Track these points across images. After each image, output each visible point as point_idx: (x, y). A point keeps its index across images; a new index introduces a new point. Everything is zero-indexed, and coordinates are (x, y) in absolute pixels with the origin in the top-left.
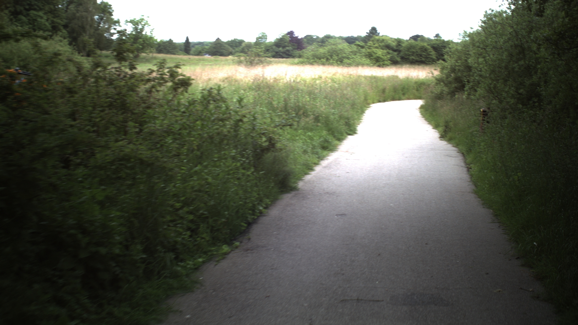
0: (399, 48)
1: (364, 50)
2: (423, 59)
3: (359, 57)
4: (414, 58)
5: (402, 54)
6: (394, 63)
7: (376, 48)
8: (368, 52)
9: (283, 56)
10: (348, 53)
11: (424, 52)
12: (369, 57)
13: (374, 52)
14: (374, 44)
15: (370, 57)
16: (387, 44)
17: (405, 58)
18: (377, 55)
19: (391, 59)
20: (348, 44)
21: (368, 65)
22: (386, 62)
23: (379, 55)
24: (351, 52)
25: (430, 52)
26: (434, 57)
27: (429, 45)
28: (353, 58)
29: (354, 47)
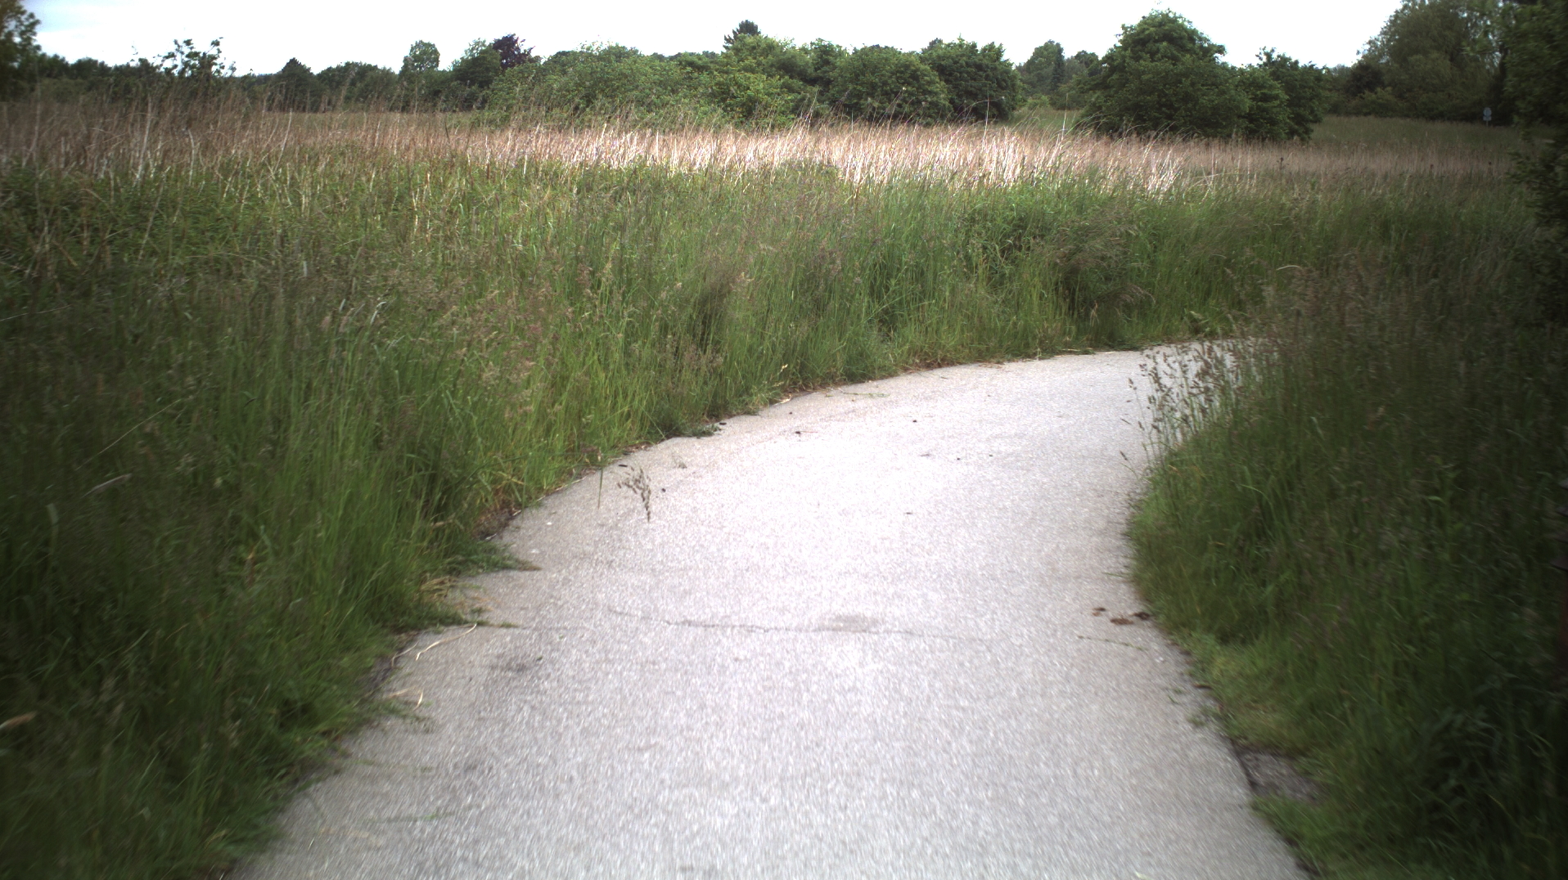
0: (825, 72)
2: (906, 108)
3: (686, 101)
5: (833, 91)
12: (723, 100)
16: (783, 57)
18: (749, 93)
26: (943, 99)
27: (927, 59)
28: (667, 103)
29: (672, 69)
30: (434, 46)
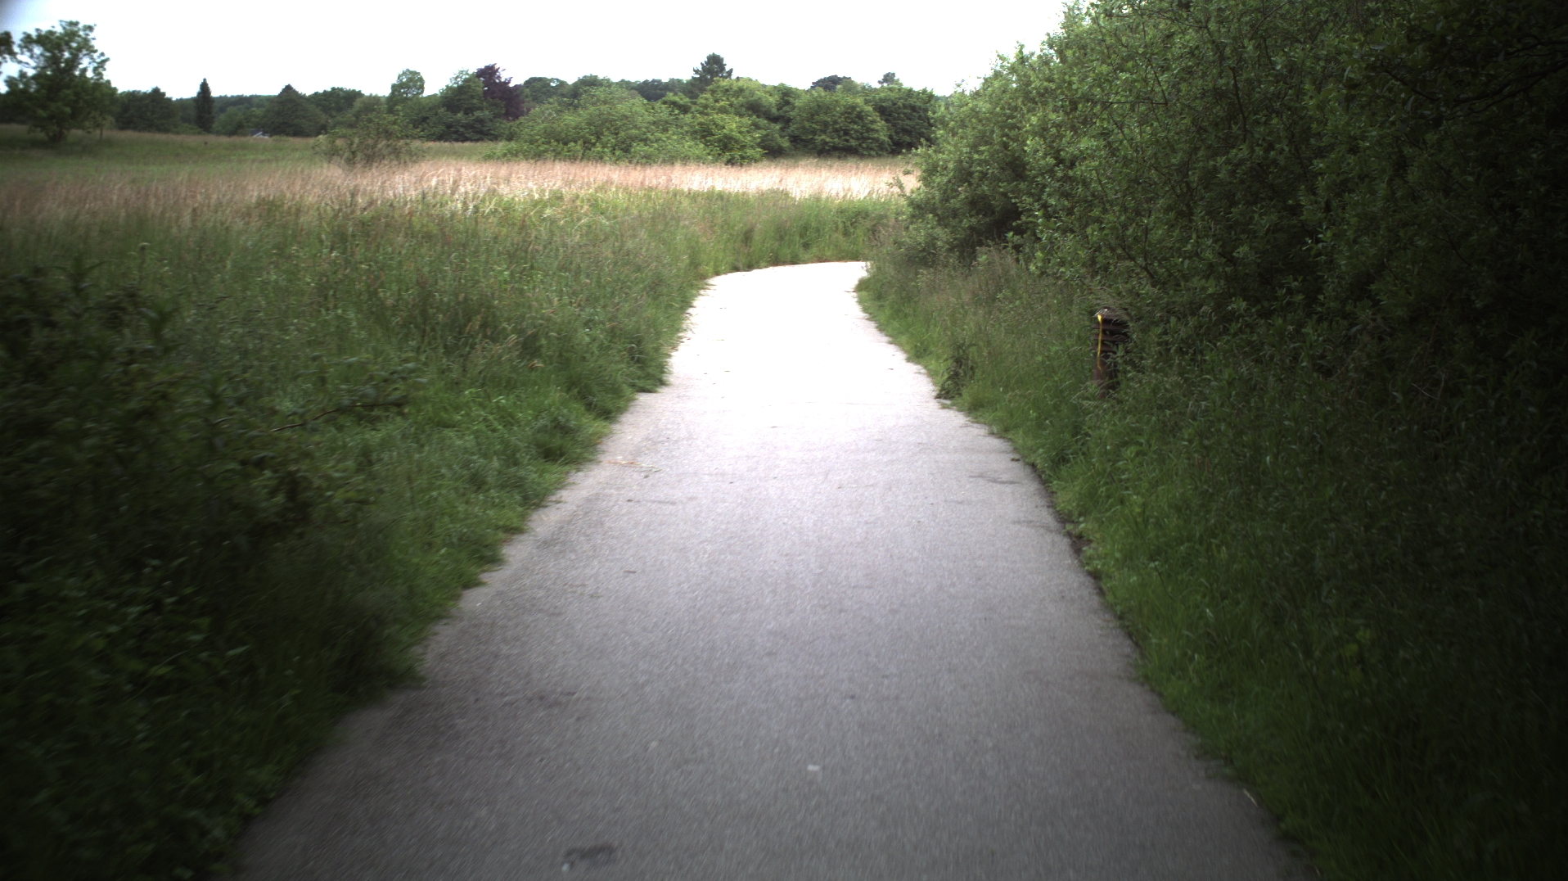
0: (786, 112)
1: (688, 118)
2: (853, 143)
3: (675, 137)
4: (828, 140)
5: (793, 127)
6: (773, 153)
7: (723, 110)
8: (700, 124)
9: (467, 135)
10: (646, 125)
11: (855, 123)
12: (704, 137)
13: (717, 125)
14: (717, 101)
15: (706, 136)
16: (751, 99)
17: (802, 140)
18: (725, 131)
19: (763, 141)
20: (645, 101)
21: (699, 159)
22: (749, 152)
23: (731, 130)
24: (654, 123)
25: (873, 122)
26: (883, 136)
27: (870, 101)
28: (660, 139)
29: (662, 111)
30: (419, 74)
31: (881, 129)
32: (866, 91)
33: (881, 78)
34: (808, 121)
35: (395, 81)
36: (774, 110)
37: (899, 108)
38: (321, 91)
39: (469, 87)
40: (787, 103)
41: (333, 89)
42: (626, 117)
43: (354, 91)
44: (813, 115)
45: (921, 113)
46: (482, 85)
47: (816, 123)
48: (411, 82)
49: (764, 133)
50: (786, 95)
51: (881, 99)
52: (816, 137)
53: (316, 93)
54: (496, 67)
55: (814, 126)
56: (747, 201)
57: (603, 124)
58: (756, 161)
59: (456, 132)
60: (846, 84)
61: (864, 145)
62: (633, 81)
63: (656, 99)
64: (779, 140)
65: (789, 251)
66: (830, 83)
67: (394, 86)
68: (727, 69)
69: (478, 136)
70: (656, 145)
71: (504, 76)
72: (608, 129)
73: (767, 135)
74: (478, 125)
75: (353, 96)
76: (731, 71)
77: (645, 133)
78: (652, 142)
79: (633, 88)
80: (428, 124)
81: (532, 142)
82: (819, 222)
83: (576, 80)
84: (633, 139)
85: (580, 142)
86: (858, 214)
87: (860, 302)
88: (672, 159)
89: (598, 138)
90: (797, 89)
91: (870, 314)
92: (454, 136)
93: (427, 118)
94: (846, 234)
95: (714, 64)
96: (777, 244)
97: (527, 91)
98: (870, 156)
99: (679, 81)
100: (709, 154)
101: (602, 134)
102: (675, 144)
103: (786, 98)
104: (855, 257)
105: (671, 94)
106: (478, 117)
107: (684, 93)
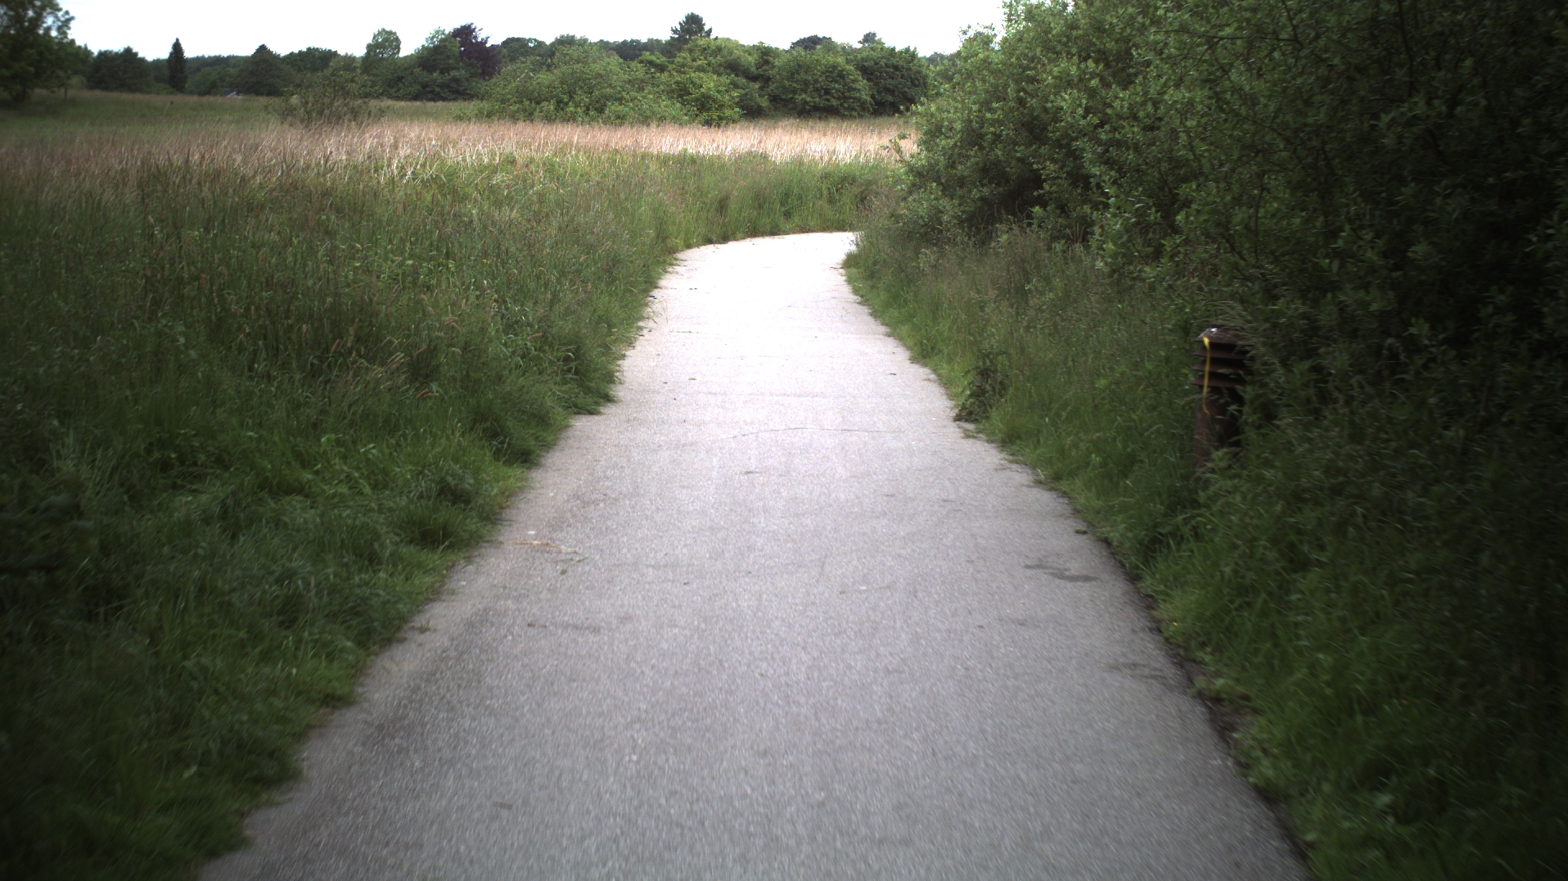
0: (766, 71)
1: (664, 77)
2: (835, 103)
3: (651, 97)
4: (808, 99)
5: (772, 86)
6: (752, 113)
7: (700, 69)
8: (677, 83)
9: (442, 95)
10: (621, 84)
11: (836, 82)
12: (681, 96)
13: (693, 83)
14: (694, 60)
15: (684, 95)
16: (729, 58)
17: (782, 100)
18: (703, 90)
19: (741, 101)
20: (621, 60)
21: (675, 120)
22: (728, 112)
23: (709, 89)
24: (630, 82)
25: (854, 81)
26: (865, 96)
27: (852, 61)
28: (636, 98)
29: (638, 70)
30: (395, 33)
31: (863, 89)
32: (846, 51)
33: (861, 38)
34: (788, 80)
35: (370, 40)
36: (753, 69)
37: (882, 67)
38: (296, 51)
39: (445, 47)
40: (767, 62)
41: (309, 49)
42: (601, 76)
43: (330, 51)
44: (793, 74)
45: (904, 72)
46: (458, 45)
47: (796, 82)
48: (386, 42)
49: (743, 92)
50: (765, 54)
51: (863, 59)
52: (797, 96)
53: (292, 54)
54: (473, 27)
55: (795, 85)
56: (723, 166)
57: (575, 83)
58: (734, 121)
59: (432, 92)
60: (826, 43)
61: (846, 105)
62: (611, 41)
63: (632, 59)
64: (759, 100)
65: (768, 221)
66: (810, 43)
67: (369, 46)
68: (706, 28)
69: (454, 96)
70: (631, 104)
71: (481, 36)
72: (581, 88)
73: (746, 94)
74: (454, 85)
75: (331, 55)
76: (710, 31)
77: (620, 92)
78: (628, 101)
79: (611, 49)
80: (404, 84)
81: (503, 101)
82: (802, 188)
83: (553, 40)
84: (608, 98)
85: (552, 102)
86: (844, 179)
87: (850, 280)
88: (645, 119)
89: (571, 97)
90: (777, 49)
91: (862, 296)
92: (430, 96)
93: (403, 77)
94: (831, 201)
95: (693, 24)
96: (755, 213)
97: (505, 50)
98: (851, 117)
99: (657, 41)
100: (686, 115)
101: (575, 93)
102: (651, 104)
103: (765, 57)
104: (841, 228)
105: (648, 53)
106: (454, 77)
107: (663, 53)
